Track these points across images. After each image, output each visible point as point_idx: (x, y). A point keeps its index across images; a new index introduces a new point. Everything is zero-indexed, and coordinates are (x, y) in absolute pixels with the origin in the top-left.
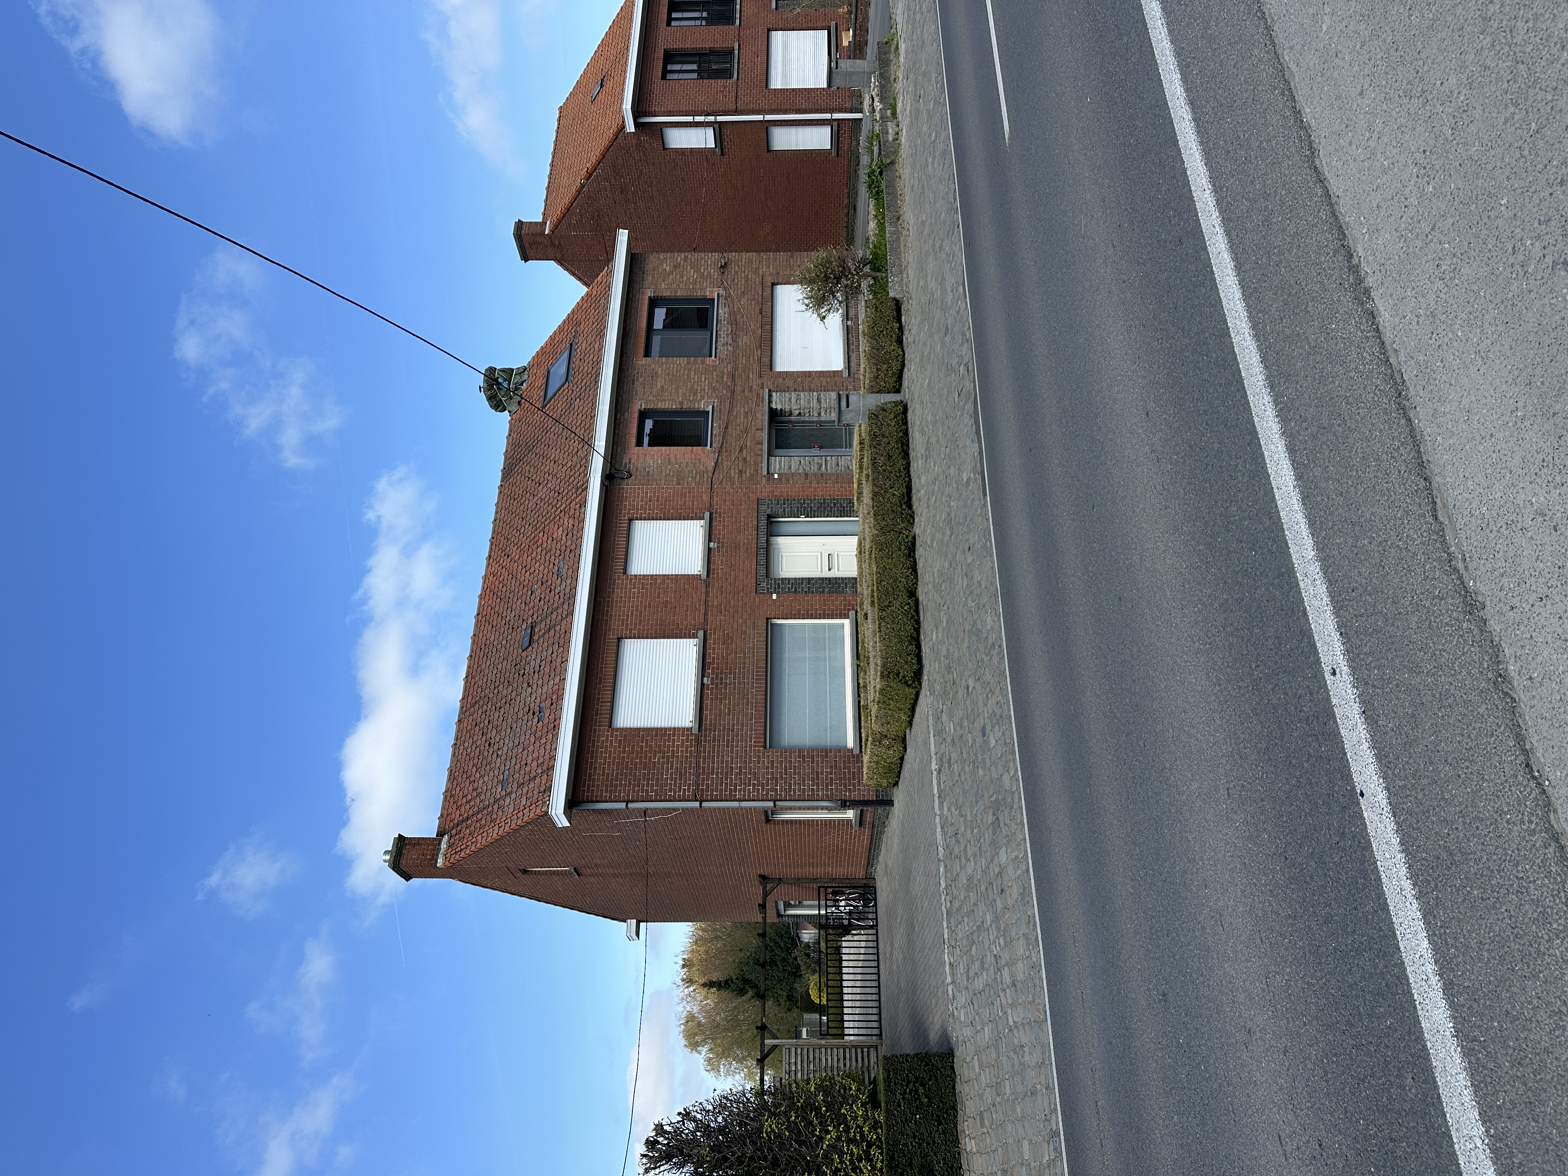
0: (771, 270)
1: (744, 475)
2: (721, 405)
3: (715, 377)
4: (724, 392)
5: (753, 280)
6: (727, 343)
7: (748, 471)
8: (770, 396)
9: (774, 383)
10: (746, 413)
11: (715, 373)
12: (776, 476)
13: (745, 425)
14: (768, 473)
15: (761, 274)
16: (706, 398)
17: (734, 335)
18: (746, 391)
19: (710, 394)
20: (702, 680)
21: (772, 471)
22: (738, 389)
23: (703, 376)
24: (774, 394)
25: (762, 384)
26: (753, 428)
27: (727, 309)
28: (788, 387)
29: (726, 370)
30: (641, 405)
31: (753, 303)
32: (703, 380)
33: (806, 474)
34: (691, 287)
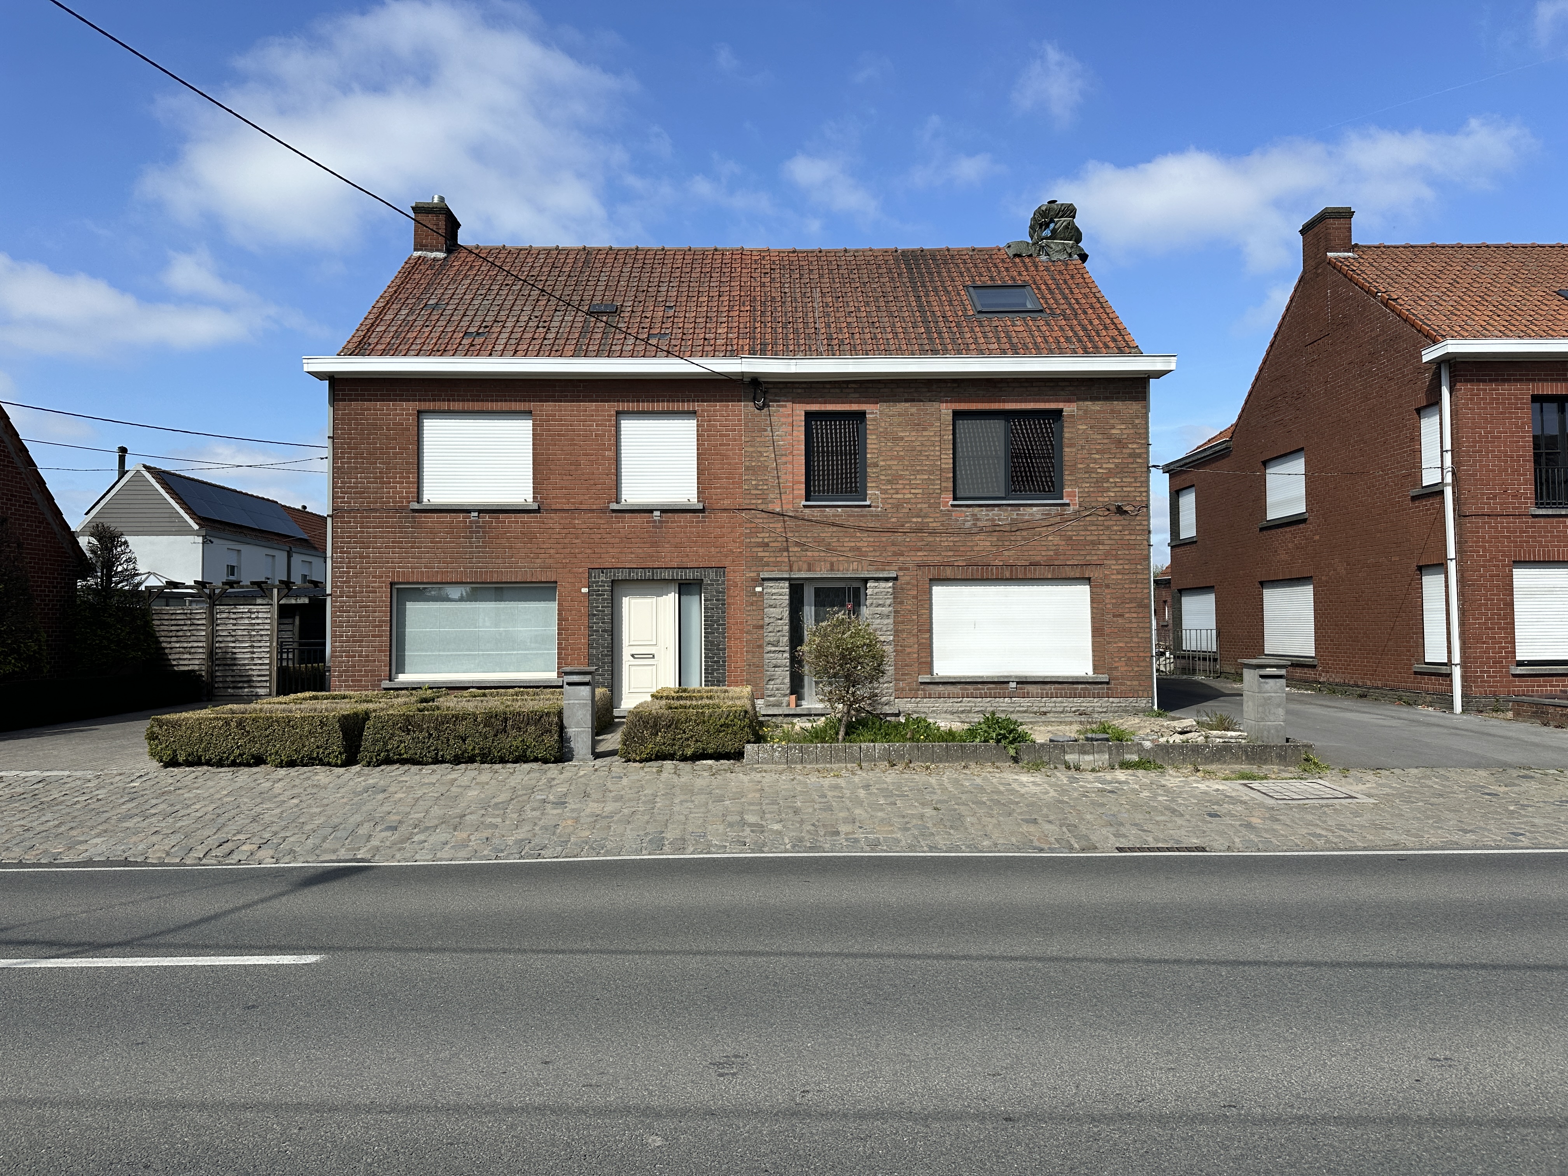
0: (1114, 577)
1: (761, 549)
2: (872, 516)
3: (919, 506)
4: (893, 520)
5: (1093, 552)
6: (978, 520)
7: (767, 554)
8: (887, 579)
9: (908, 584)
10: (858, 549)
11: (927, 505)
12: (758, 589)
13: (839, 548)
14: (763, 579)
15: (1105, 562)
16: (883, 496)
17: (994, 529)
18: (896, 549)
19: (890, 501)
20: (475, 511)
21: (766, 584)
22: (899, 538)
23: (920, 491)
24: (890, 584)
25: (907, 569)
26: (835, 559)
27: (1039, 517)
28: (902, 603)
29: (931, 520)
30: (872, 413)
31: (1052, 553)
32: (913, 491)
33: (762, 627)
34: (1080, 466)
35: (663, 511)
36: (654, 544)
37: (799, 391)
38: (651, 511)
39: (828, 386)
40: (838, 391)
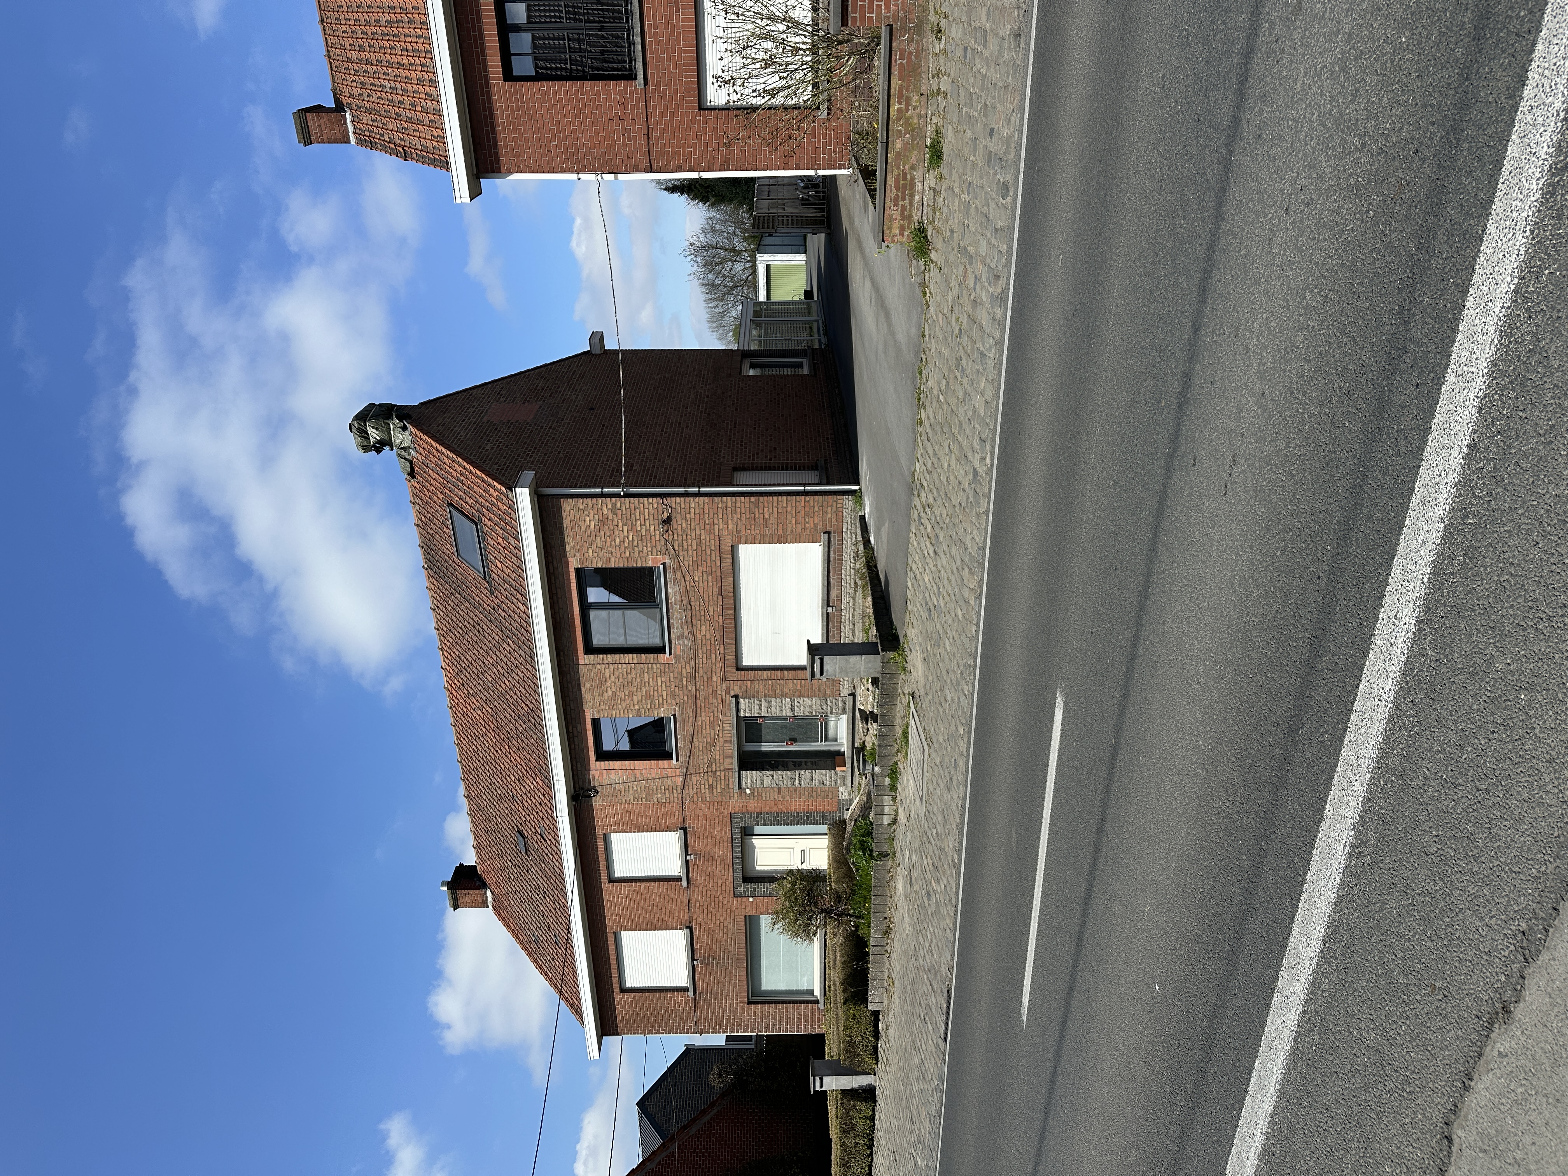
0: (730, 527)
1: (715, 790)
2: (683, 713)
3: (672, 679)
4: (685, 698)
5: (708, 544)
6: (682, 635)
7: (719, 786)
8: (738, 703)
9: (741, 687)
10: (712, 723)
11: (672, 674)
12: (748, 791)
13: (712, 736)
14: (740, 788)
15: (716, 533)
16: (665, 705)
17: (690, 622)
18: (711, 697)
19: (669, 701)
20: (693, 963)
21: (743, 785)
22: (700, 694)
23: (659, 679)
24: (742, 700)
25: (728, 688)
26: (721, 740)
27: (677, 588)
28: (758, 692)
29: (684, 670)
30: (593, 714)
31: (710, 578)
32: (659, 684)
33: (779, 789)
34: (627, 554)
35: (687, 853)
36: (713, 858)
37: (579, 766)
38: (687, 861)
39: (573, 746)
40: (576, 739)
